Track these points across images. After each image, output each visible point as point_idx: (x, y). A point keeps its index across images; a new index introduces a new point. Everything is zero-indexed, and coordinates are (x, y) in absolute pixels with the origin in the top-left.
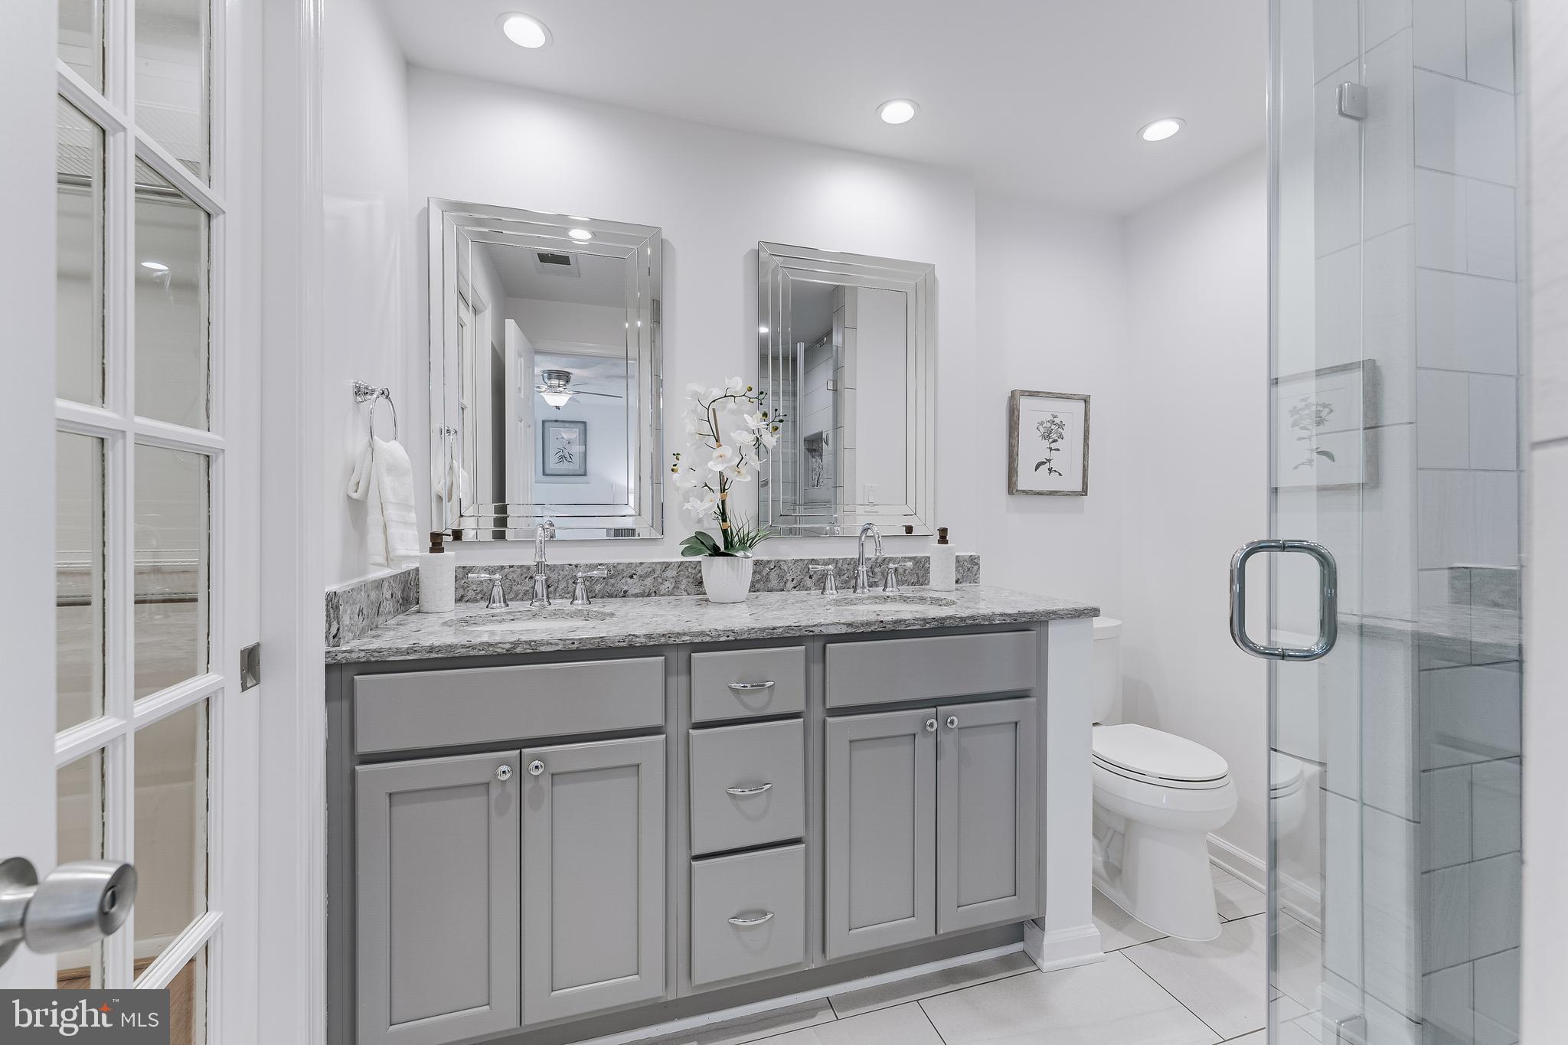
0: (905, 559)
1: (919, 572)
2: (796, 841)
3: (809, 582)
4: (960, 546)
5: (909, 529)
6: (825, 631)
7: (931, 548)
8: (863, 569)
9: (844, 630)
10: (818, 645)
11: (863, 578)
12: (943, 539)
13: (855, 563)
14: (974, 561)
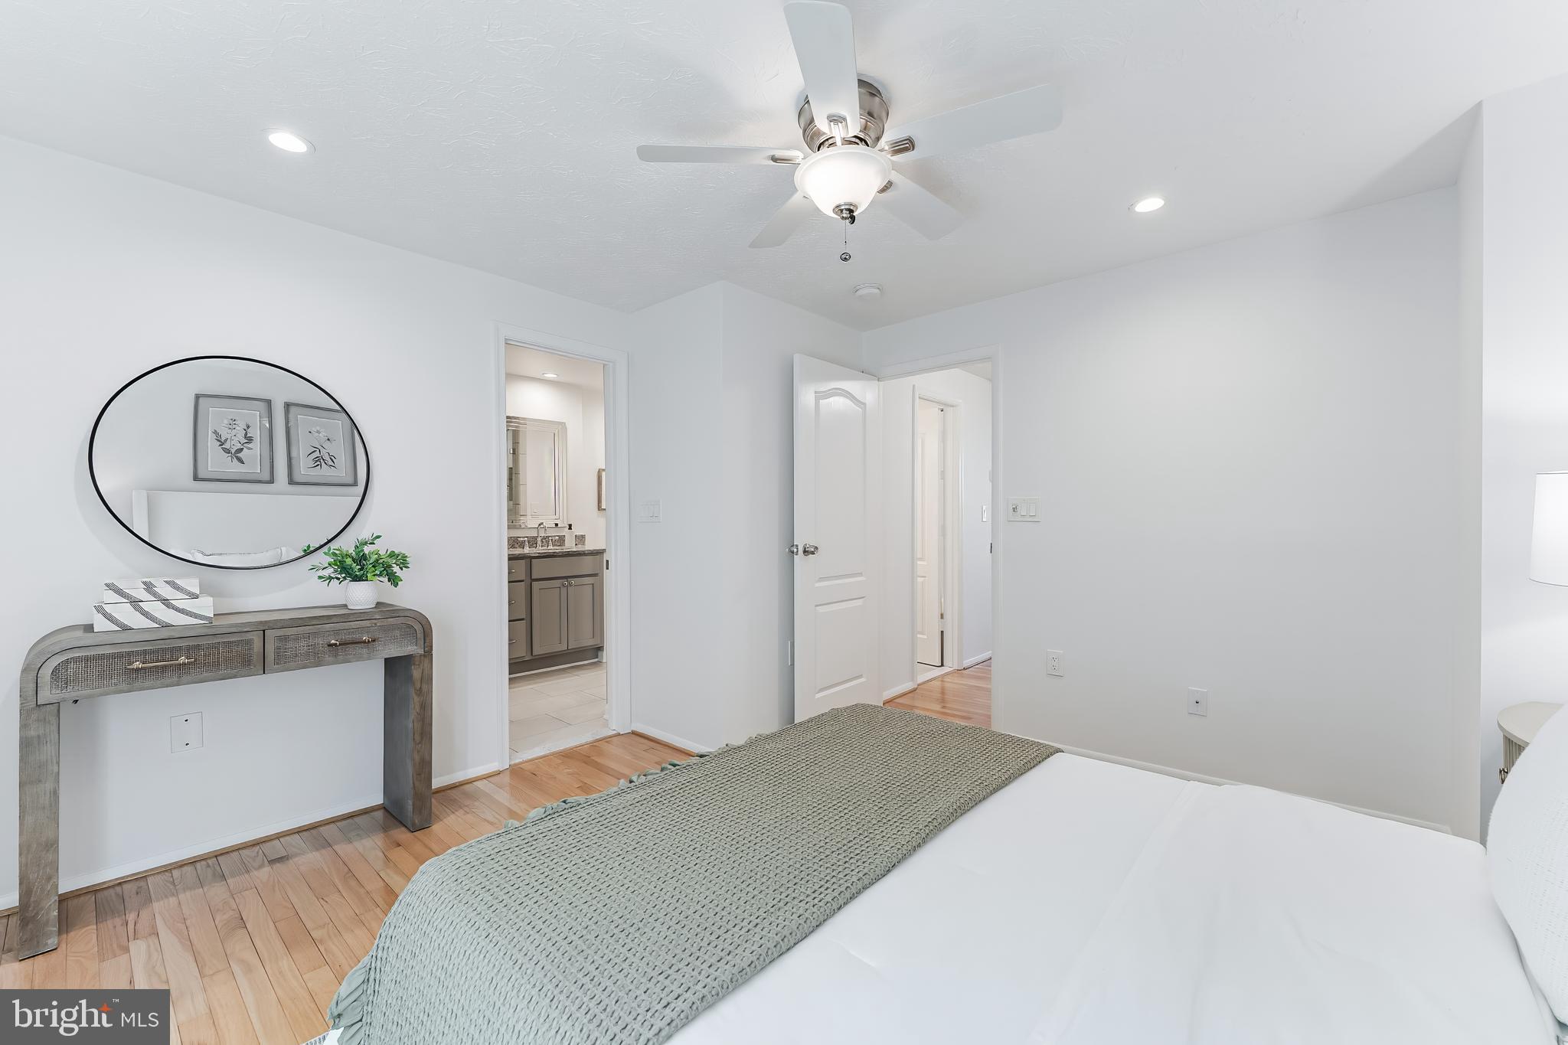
0: (555, 536)
1: (561, 540)
2: (522, 619)
3: (517, 546)
4: (577, 531)
5: (557, 525)
6: (531, 555)
7: (566, 532)
8: (539, 539)
9: (537, 555)
10: (529, 560)
11: (539, 543)
12: (570, 528)
13: (535, 538)
14: (583, 537)
